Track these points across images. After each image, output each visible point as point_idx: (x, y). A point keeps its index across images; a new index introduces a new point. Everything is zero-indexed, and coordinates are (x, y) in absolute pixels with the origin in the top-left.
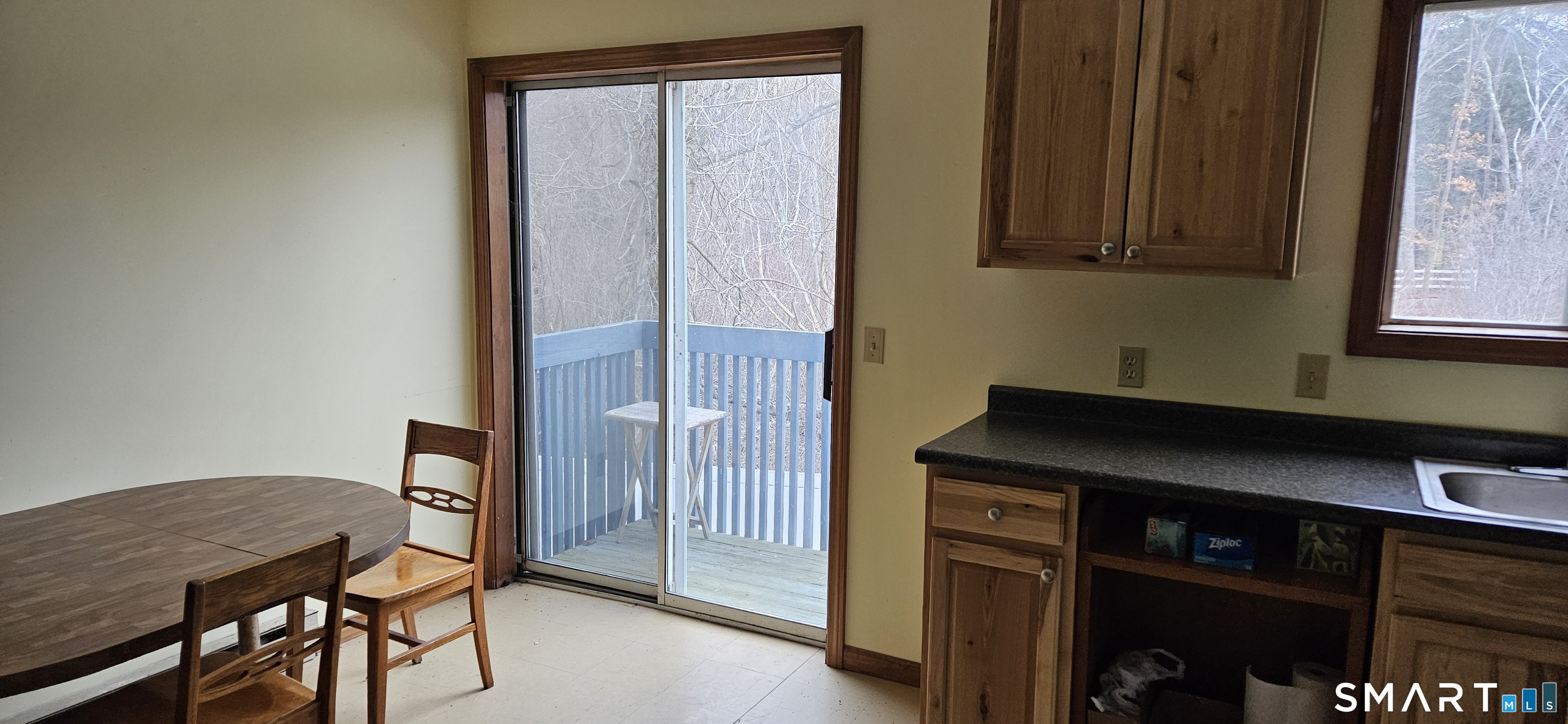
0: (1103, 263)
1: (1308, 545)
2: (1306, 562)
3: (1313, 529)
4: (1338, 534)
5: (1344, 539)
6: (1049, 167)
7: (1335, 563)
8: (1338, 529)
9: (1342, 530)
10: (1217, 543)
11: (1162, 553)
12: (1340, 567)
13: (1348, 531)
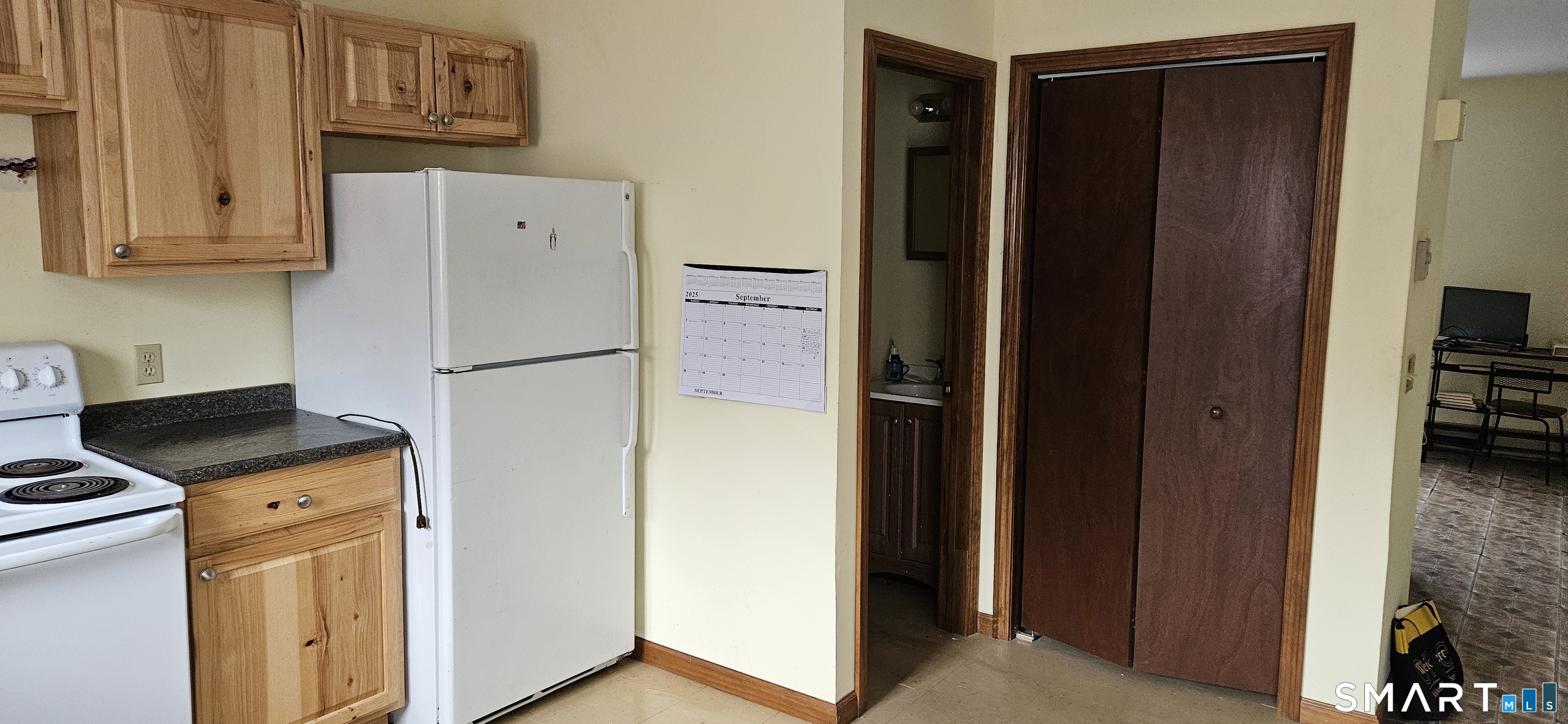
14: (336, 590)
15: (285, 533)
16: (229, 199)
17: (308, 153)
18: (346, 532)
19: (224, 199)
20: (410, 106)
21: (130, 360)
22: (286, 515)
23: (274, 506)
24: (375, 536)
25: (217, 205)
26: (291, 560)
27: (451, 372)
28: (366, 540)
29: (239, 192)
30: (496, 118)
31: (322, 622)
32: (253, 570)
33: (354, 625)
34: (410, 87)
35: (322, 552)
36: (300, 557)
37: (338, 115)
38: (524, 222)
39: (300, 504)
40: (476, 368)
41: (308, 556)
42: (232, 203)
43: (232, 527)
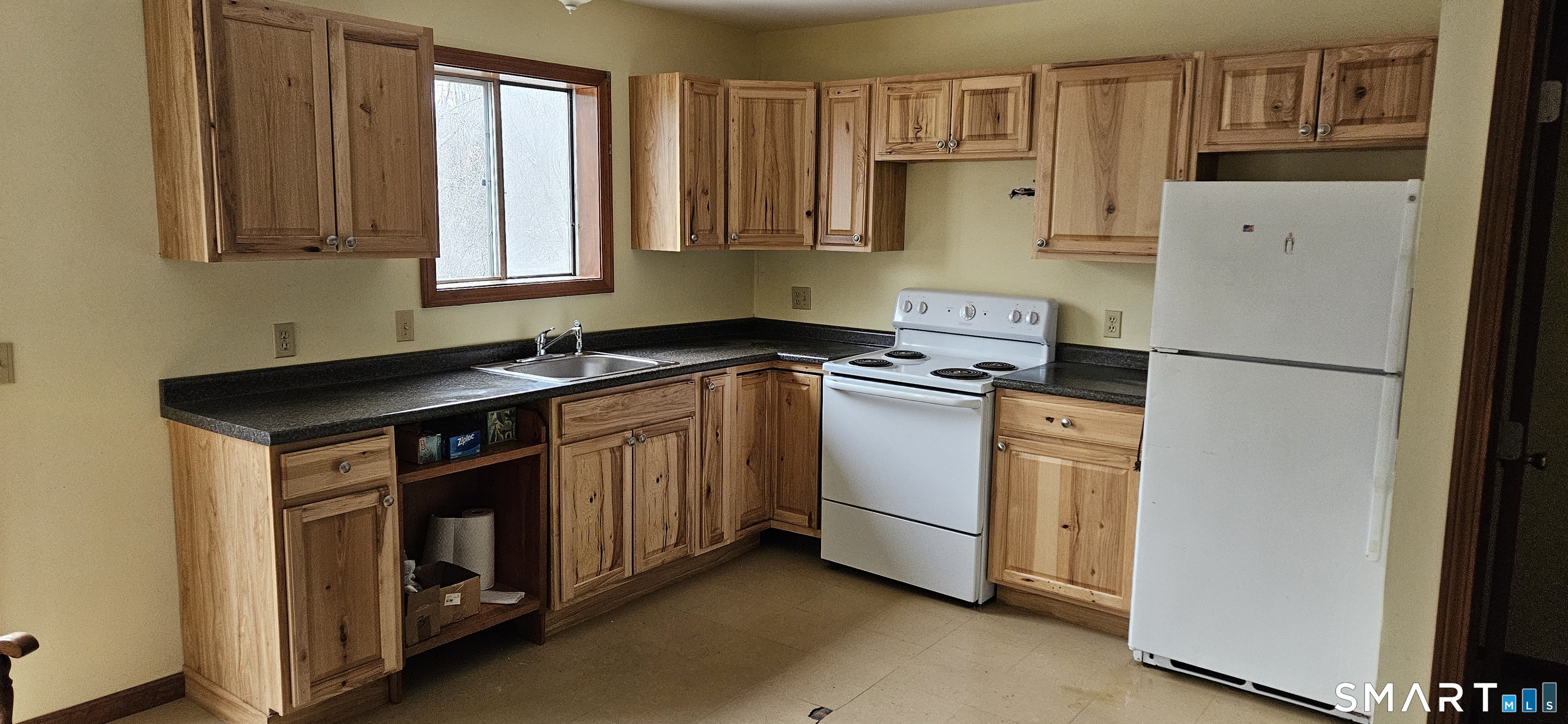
0: (325, 252)
1: (493, 428)
2: (493, 440)
3: (495, 416)
4: (506, 415)
5: (509, 417)
6: (271, 172)
7: (507, 434)
8: (506, 412)
9: (508, 412)
10: (462, 440)
11: (430, 462)
12: (508, 436)
13: (510, 412)
14: (1087, 498)
15: (1061, 442)
16: (1114, 209)
17: (1178, 172)
18: (1100, 459)
19: (1111, 209)
20: (1286, 121)
21: (1101, 318)
22: (1055, 429)
23: (1050, 420)
24: (1124, 472)
25: (1106, 213)
26: (1058, 462)
27: (1156, 351)
28: (1115, 472)
29: (1121, 202)
30: (1399, 119)
31: (1076, 517)
32: (1033, 457)
33: (1099, 532)
34: (1288, 104)
35: (1081, 466)
36: (1065, 463)
37: (1210, 138)
38: (1252, 226)
39: (1063, 425)
40: (1181, 352)
41: (1070, 464)
42: (1115, 213)
43: (1022, 424)
